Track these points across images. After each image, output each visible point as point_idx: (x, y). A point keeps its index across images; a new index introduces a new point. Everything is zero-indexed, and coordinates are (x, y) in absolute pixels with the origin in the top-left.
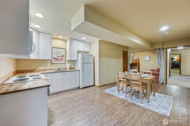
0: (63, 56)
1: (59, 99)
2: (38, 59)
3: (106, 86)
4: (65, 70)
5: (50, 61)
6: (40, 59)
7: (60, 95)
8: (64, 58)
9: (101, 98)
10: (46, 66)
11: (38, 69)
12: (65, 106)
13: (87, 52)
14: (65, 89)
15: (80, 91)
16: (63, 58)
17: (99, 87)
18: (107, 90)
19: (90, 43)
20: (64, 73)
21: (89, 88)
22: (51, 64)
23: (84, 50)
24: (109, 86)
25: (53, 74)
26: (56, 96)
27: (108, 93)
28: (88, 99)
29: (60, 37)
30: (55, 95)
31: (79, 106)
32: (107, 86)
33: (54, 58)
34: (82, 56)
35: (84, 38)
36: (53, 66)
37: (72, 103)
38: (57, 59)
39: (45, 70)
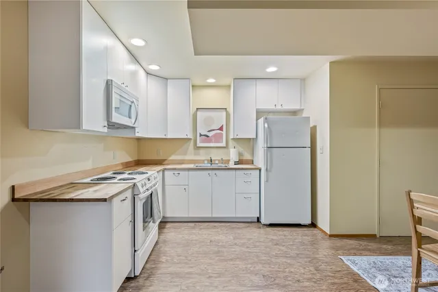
0: (221, 129)
1: (194, 237)
2: (164, 137)
3: (364, 243)
4: (223, 166)
5: (192, 142)
6: (169, 137)
7: (202, 227)
8: (224, 132)
9: (309, 280)
10: (185, 154)
11: (171, 158)
12: (190, 260)
13: (294, 113)
14: (217, 214)
15: (255, 233)
16: (222, 134)
17: (331, 236)
18: (357, 259)
19: (303, 80)
20: (214, 172)
21: (287, 231)
22: (195, 149)
23: (279, 107)
24: (379, 246)
25: (191, 173)
26: (193, 228)
27: (355, 274)
28: (259, 267)
29: (211, 81)
30: (192, 224)
31: (220, 275)
32: (373, 245)
33: (201, 135)
34: (266, 125)
35: (272, 69)
36: (199, 154)
37: (211, 261)
38: (208, 136)
39: (182, 162)
